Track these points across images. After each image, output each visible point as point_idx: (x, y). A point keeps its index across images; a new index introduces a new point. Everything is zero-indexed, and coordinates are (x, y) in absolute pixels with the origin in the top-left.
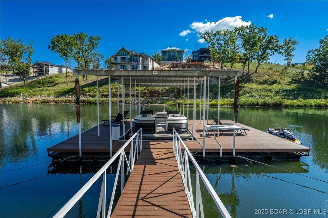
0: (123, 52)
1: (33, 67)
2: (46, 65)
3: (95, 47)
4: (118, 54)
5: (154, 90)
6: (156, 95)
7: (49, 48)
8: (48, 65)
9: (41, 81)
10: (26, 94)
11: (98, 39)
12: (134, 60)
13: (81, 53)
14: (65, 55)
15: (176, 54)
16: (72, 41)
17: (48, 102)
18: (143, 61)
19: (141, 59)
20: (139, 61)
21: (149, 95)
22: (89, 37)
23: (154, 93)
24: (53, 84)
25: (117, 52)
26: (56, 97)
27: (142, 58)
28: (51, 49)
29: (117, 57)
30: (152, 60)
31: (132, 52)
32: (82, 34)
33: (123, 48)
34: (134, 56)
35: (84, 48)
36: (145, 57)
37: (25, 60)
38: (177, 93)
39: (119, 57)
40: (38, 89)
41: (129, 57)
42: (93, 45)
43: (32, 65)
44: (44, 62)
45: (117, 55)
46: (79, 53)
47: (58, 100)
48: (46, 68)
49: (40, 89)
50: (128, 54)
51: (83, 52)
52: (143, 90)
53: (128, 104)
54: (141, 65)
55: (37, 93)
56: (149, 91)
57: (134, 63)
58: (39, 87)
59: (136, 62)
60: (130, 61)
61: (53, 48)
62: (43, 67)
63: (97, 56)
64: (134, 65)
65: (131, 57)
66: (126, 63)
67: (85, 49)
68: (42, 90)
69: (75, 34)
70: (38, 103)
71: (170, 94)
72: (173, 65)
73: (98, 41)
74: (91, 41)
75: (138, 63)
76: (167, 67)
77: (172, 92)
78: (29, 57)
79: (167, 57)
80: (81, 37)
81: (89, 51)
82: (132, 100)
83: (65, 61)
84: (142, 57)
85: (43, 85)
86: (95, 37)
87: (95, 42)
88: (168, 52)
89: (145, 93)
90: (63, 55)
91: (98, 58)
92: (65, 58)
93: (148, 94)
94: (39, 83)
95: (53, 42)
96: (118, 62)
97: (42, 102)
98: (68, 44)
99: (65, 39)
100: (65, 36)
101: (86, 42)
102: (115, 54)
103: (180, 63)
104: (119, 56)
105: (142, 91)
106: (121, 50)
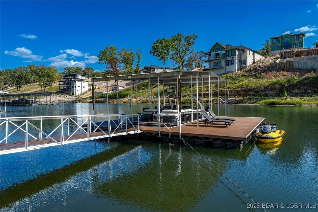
0: (218, 47)
1: (143, 71)
2: (152, 68)
3: (191, 46)
4: (212, 50)
5: (249, 88)
6: (251, 93)
7: (150, 53)
8: (155, 68)
9: (146, 84)
10: (133, 95)
11: (194, 37)
12: (229, 55)
13: (179, 54)
14: (163, 58)
15: (292, 39)
16: (169, 43)
17: (146, 102)
18: (240, 55)
19: (237, 52)
20: (235, 55)
21: (243, 94)
22: (185, 37)
23: (249, 91)
24: (154, 86)
25: (210, 49)
26: (154, 98)
27: (239, 52)
28: (152, 54)
29: (211, 54)
30: (251, 53)
31: (227, 46)
32: (179, 35)
33: (217, 43)
34: (229, 50)
35: (181, 49)
36: (243, 50)
37: (135, 65)
38: (279, 90)
39: (212, 54)
40: (142, 91)
41: (223, 52)
42: (190, 45)
43: (143, 69)
44: (151, 66)
45: (211, 52)
46: (177, 54)
47: (154, 100)
48: (153, 71)
49: (144, 90)
50: (223, 48)
51: (181, 52)
52: (236, 88)
53: (216, 103)
54: (237, 60)
55: (140, 94)
56: (243, 89)
57: (229, 58)
58: (144, 89)
59: (232, 57)
60: (225, 56)
61: (154, 53)
62: (151, 70)
63: (199, 54)
64: (229, 61)
65: (226, 51)
66: (221, 59)
67: (183, 49)
68: (145, 92)
69: (172, 36)
70: (139, 103)
71: (269, 91)
72: (282, 55)
73: (194, 39)
74: (187, 41)
75: (233, 58)
76: (273, 58)
77: (272, 89)
78: (138, 62)
79: (279, 45)
80: (178, 38)
81: (186, 51)
82: (221, 99)
83: (163, 63)
84: (239, 50)
85: (147, 87)
86: (191, 35)
87: (191, 41)
88: (280, 39)
89: (238, 91)
90: (162, 58)
91: (200, 55)
92: (163, 61)
93: (241, 93)
94: (144, 86)
95: (153, 48)
96: (212, 58)
97: (142, 102)
98: (166, 47)
99: (163, 43)
100: (163, 40)
101: (183, 42)
102: (209, 51)
103: (293, 51)
104: (213, 52)
105: (234, 89)
106: (215, 45)
